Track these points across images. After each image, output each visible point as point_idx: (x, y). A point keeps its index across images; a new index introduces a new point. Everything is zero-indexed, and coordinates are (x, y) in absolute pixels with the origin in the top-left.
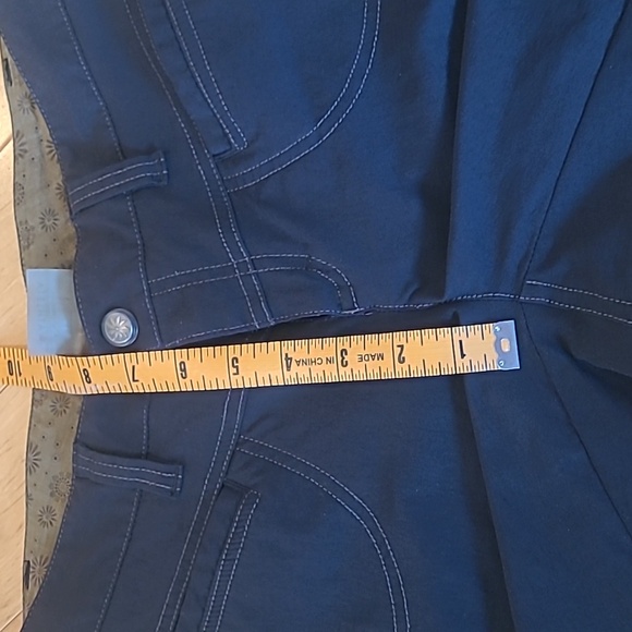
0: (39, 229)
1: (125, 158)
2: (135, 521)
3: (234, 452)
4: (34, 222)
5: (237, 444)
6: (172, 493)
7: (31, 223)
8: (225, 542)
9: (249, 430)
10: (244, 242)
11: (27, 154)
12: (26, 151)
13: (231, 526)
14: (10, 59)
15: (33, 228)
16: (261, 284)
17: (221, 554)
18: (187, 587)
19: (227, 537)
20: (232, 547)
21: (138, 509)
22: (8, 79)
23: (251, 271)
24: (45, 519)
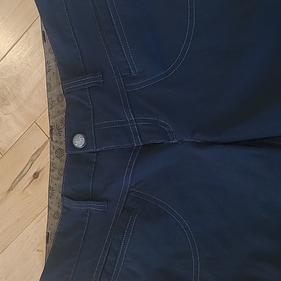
0: (56, 102)
1: (86, 74)
2: (88, 222)
3: (127, 195)
4: (55, 99)
5: (129, 192)
6: (103, 212)
7: (53, 99)
8: (125, 230)
9: (134, 187)
10: (133, 112)
11: (51, 71)
12: (51, 70)
13: (127, 224)
14: (45, 32)
15: (54, 101)
16: (138, 129)
17: (124, 235)
18: (110, 247)
19: (126, 228)
20: (128, 232)
21: (89, 218)
22: (44, 40)
23: (135, 124)
24: (56, 216)
